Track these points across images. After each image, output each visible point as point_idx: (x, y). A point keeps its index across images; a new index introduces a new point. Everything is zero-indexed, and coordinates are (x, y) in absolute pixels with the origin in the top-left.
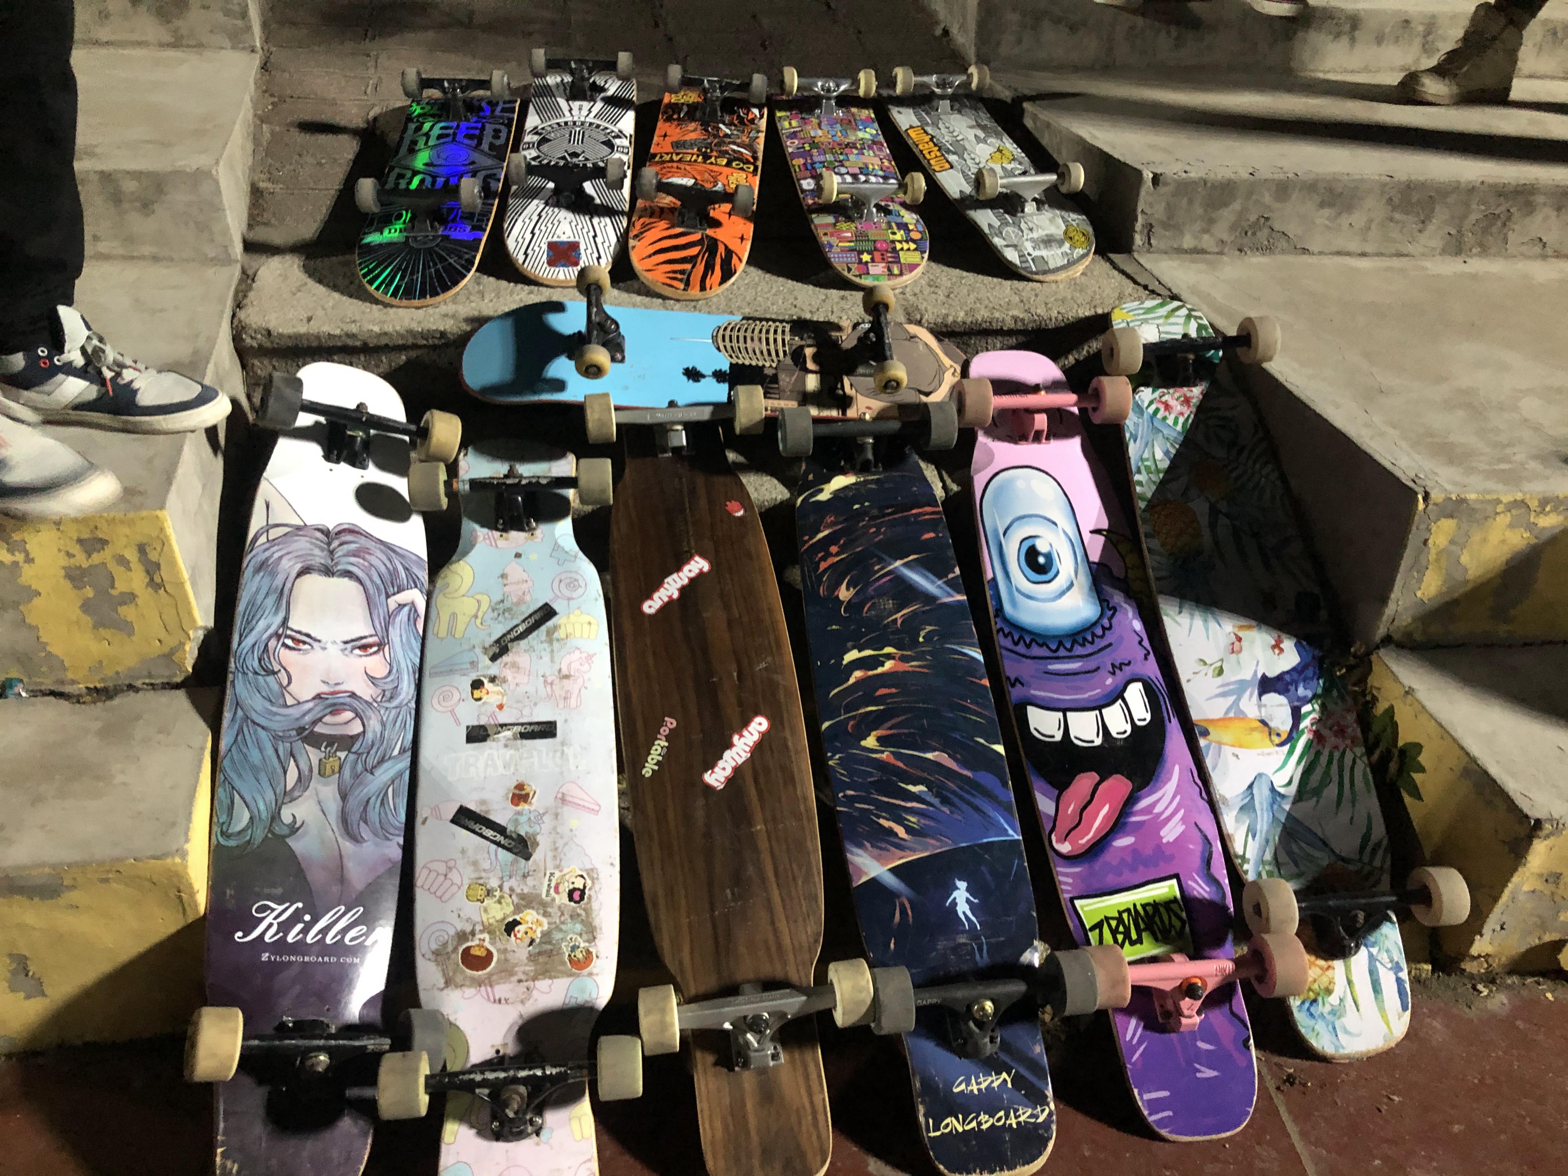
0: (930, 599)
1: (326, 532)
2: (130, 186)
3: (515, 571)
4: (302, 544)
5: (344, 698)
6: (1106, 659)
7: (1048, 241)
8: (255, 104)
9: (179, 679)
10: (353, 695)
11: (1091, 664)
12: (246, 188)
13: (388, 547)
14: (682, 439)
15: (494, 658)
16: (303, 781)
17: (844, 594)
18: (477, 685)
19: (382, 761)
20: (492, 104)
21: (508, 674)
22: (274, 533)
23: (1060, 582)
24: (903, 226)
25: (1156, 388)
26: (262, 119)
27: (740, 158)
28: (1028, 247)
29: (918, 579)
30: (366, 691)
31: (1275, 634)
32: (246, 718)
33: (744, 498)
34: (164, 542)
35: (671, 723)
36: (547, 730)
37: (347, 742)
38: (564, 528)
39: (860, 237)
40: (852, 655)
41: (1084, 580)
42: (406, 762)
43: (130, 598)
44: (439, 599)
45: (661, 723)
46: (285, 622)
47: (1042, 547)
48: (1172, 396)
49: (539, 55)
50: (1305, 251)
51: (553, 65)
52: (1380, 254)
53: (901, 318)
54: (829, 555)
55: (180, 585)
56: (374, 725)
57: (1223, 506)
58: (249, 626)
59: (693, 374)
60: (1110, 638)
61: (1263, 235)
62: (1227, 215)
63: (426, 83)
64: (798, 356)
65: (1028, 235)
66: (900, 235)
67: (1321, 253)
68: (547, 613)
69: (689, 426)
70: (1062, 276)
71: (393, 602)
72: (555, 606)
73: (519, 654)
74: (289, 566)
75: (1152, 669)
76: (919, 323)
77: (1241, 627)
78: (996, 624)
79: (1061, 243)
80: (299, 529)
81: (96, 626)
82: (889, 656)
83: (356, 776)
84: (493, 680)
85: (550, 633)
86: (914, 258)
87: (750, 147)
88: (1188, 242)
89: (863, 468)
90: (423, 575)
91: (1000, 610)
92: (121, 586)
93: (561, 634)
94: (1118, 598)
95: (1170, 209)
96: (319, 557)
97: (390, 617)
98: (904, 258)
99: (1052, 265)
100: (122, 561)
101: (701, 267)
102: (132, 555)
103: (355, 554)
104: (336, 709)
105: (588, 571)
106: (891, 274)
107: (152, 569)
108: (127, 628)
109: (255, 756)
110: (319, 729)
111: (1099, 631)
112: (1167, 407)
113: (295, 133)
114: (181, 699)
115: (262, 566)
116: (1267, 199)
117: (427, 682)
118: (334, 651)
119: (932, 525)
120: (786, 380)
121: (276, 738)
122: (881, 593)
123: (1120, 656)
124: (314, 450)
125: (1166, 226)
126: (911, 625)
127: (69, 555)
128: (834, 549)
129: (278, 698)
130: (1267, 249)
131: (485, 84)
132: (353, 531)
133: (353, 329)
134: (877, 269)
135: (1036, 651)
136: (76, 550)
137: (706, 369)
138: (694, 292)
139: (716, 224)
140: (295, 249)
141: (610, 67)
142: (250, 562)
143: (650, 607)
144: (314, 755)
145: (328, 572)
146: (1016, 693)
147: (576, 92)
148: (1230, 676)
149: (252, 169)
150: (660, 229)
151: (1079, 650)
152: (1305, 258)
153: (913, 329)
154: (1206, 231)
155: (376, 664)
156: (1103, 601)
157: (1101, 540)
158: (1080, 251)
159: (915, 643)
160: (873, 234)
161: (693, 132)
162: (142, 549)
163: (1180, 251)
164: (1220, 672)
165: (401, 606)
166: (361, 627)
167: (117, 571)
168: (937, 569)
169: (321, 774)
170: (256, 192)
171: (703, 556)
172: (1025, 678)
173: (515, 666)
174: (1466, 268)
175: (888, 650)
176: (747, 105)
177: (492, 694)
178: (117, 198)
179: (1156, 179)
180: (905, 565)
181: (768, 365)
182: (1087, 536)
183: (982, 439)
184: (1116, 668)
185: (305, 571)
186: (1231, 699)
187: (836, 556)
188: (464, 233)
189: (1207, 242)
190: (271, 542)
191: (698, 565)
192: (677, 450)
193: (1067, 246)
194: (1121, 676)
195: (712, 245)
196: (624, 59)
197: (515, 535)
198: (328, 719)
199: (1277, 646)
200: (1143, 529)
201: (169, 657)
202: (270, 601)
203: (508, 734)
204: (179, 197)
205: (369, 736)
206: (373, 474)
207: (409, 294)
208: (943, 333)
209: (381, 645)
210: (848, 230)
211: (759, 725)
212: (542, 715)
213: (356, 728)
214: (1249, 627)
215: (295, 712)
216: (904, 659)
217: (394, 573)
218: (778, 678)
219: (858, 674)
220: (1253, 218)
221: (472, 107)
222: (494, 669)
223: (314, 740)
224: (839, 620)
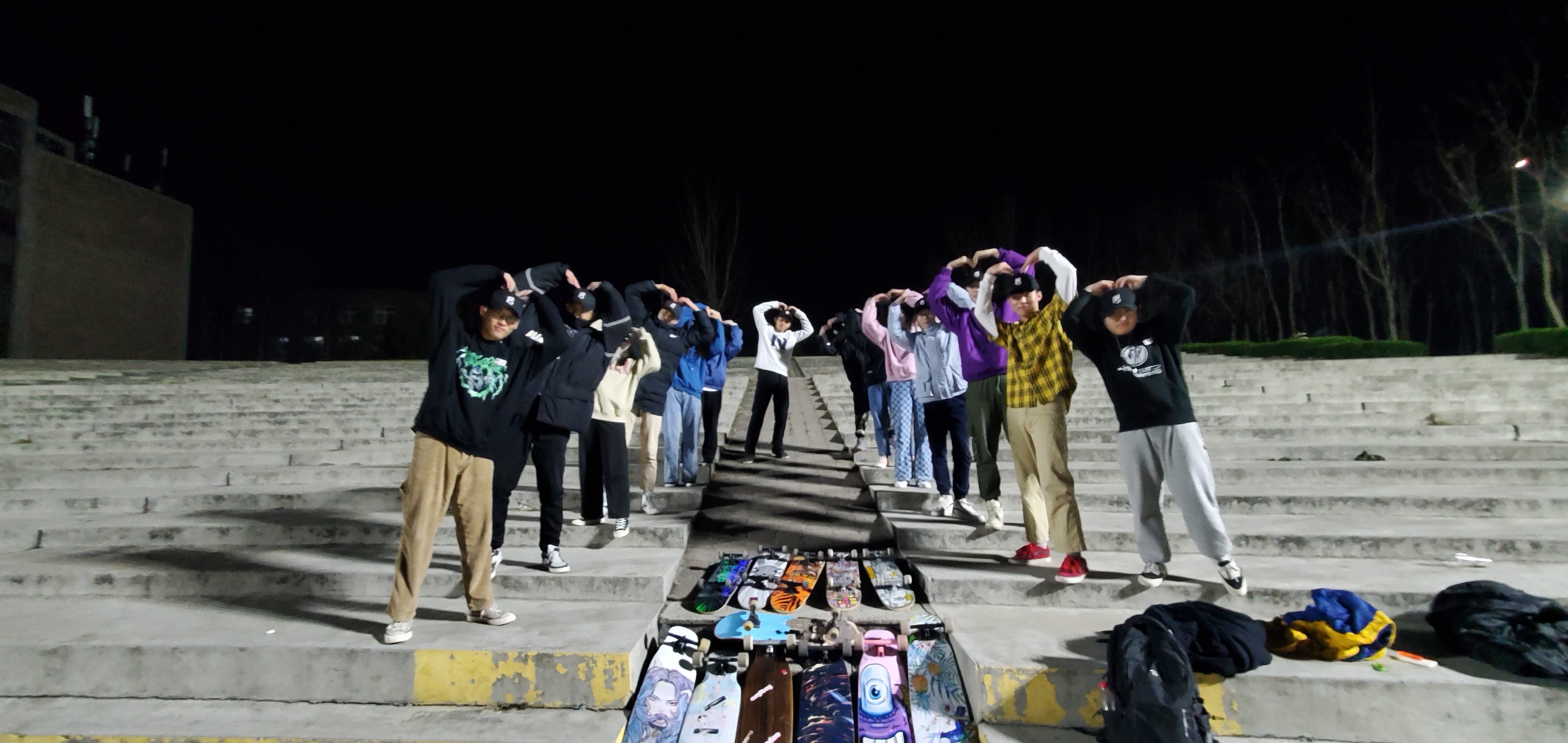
0: (838, 702)
1: (668, 670)
2: (641, 581)
3: (717, 686)
4: (661, 673)
5: (663, 716)
6: (892, 724)
7: (899, 599)
8: (680, 562)
9: (622, 707)
10: (666, 716)
11: (886, 725)
12: (671, 583)
13: (684, 678)
14: (772, 650)
15: (706, 710)
16: (647, 737)
17: (813, 699)
18: (700, 717)
19: (669, 736)
20: (744, 561)
21: (709, 715)
22: (655, 669)
23: (881, 699)
24: (854, 594)
25: (920, 640)
26: (681, 566)
27: (812, 575)
28: (892, 600)
29: (837, 697)
30: (670, 716)
31: (948, 718)
32: (637, 717)
33: (788, 669)
34: (628, 662)
35: (751, 732)
36: (715, 732)
37: (661, 729)
38: (734, 676)
39: (839, 596)
40: (811, 718)
41: (889, 699)
42: (676, 738)
43: (616, 679)
44: (695, 693)
45: (749, 732)
46: (652, 693)
47: (877, 688)
48: (924, 643)
49: (761, 547)
50: (989, 604)
51: (764, 550)
52: (1015, 605)
53: (846, 619)
54: (810, 687)
55: (628, 676)
56: (669, 725)
57: (936, 678)
58: (643, 693)
59: (778, 632)
60: (894, 717)
61: (973, 598)
62: (959, 591)
63: (725, 555)
64: (811, 629)
65: (892, 596)
66: (852, 596)
67: (994, 605)
68: (723, 699)
69: (775, 646)
70: (902, 609)
71: (683, 692)
72: (726, 697)
73: (713, 709)
74: (657, 678)
75: (907, 729)
76: (852, 621)
77: (937, 716)
78: (859, 711)
79: (903, 599)
80: (662, 669)
81: (607, 688)
82: (823, 719)
83: (661, 739)
84: (704, 716)
85: (723, 704)
86: (855, 602)
87: (816, 573)
88: (948, 600)
89: (825, 662)
90: (693, 686)
91: (861, 708)
92: (615, 676)
93: (726, 705)
94: (899, 705)
95: (939, 589)
96: (665, 677)
97: (680, 696)
98: (852, 603)
99: (899, 606)
100: (617, 668)
101: (790, 604)
102: (619, 666)
103: (675, 677)
104: (660, 719)
105: (738, 688)
106: (847, 607)
107: (623, 670)
108: (612, 689)
109: (637, 728)
110: (655, 723)
111: (891, 715)
112: (923, 646)
113: (689, 571)
114: (622, 712)
115: (650, 677)
116: (971, 586)
117: (688, 717)
118: (663, 703)
119: (845, 680)
120: (806, 635)
121: (643, 724)
122: (824, 699)
123: (896, 723)
124: (671, 648)
125: (940, 595)
126: (832, 709)
127: (605, 665)
128: (812, 686)
129: (646, 713)
130: (976, 603)
131: (741, 555)
132: (676, 671)
133: (689, 619)
134: (843, 605)
135: (870, 720)
136: (607, 663)
137: (783, 631)
138: (787, 611)
139: (798, 592)
140: (680, 600)
141: (780, 550)
142: (647, 676)
143: (753, 699)
144: (652, 730)
145: (667, 681)
146: (860, 733)
147: (770, 558)
148: (931, 731)
149: (675, 579)
150: (781, 593)
151: (883, 721)
152: (990, 606)
153: (849, 622)
154: (953, 596)
155: (674, 709)
156: (895, 707)
157: (897, 687)
158: (909, 602)
159: (831, 715)
160: (843, 595)
161: (800, 568)
162: (622, 664)
163: (945, 603)
164: (928, 730)
165: (684, 694)
166: (672, 698)
167: (615, 670)
168: (843, 692)
169: (653, 736)
170: (674, 585)
171: (772, 684)
172: (865, 728)
173: (711, 713)
174: (1046, 610)
175: (823, 717)
176: (818, 561)
177: (703, 720)
178: (637, 584)
179: (932, 580)
180: (834, 692)
181: (801, 631)
182: (893, 686)
183: (865, 655)
184: (894, 727)
185: (661, 680)
186: (930, 739)
187: (812, 687)
188: (725, 595)
189: (954, 600)
190: (654, 671)
191: (770, 687)
192: (770, 654)
193: (905, 600)
194: (895, 730)
195: (795, 598)
196: (784, 548)
197: (720, 677)
198: (658, 721)
199: (948, 723)
200: (910, 683)
201: (621, 700)
202: (650, 686)
203: (705, 731)
204: (653, 584)
205: (667, 729)
206: (685, 657)
207: (707, 611)
208: (860, 625)
209: (676, 704)
210: (836, 594)
211: (778, 735)
212: (715, 728)
213: (664, 725)
214: (940, 716)
215: (649, 718)
216: (827, 720)
217: (684, 685)
218: (786, 722)
219: (811, 724)
220: (968, 592)
221: (737, 562)
222: (706, 713)
223: (653, 726)
224: (809, 707)
